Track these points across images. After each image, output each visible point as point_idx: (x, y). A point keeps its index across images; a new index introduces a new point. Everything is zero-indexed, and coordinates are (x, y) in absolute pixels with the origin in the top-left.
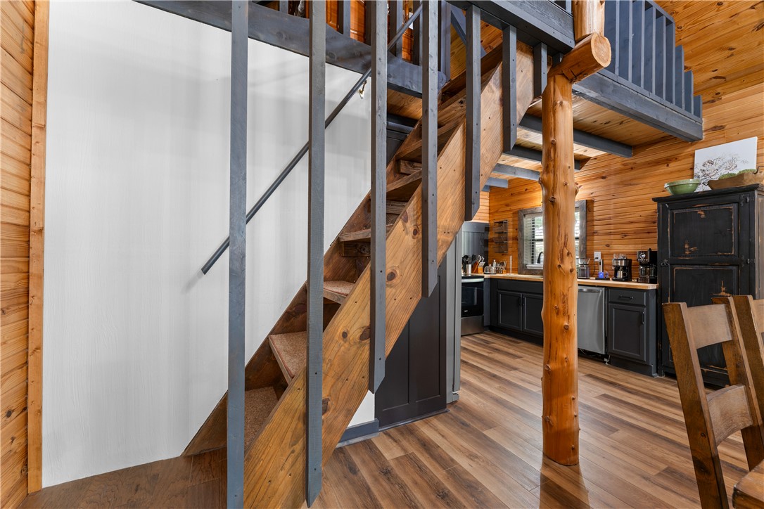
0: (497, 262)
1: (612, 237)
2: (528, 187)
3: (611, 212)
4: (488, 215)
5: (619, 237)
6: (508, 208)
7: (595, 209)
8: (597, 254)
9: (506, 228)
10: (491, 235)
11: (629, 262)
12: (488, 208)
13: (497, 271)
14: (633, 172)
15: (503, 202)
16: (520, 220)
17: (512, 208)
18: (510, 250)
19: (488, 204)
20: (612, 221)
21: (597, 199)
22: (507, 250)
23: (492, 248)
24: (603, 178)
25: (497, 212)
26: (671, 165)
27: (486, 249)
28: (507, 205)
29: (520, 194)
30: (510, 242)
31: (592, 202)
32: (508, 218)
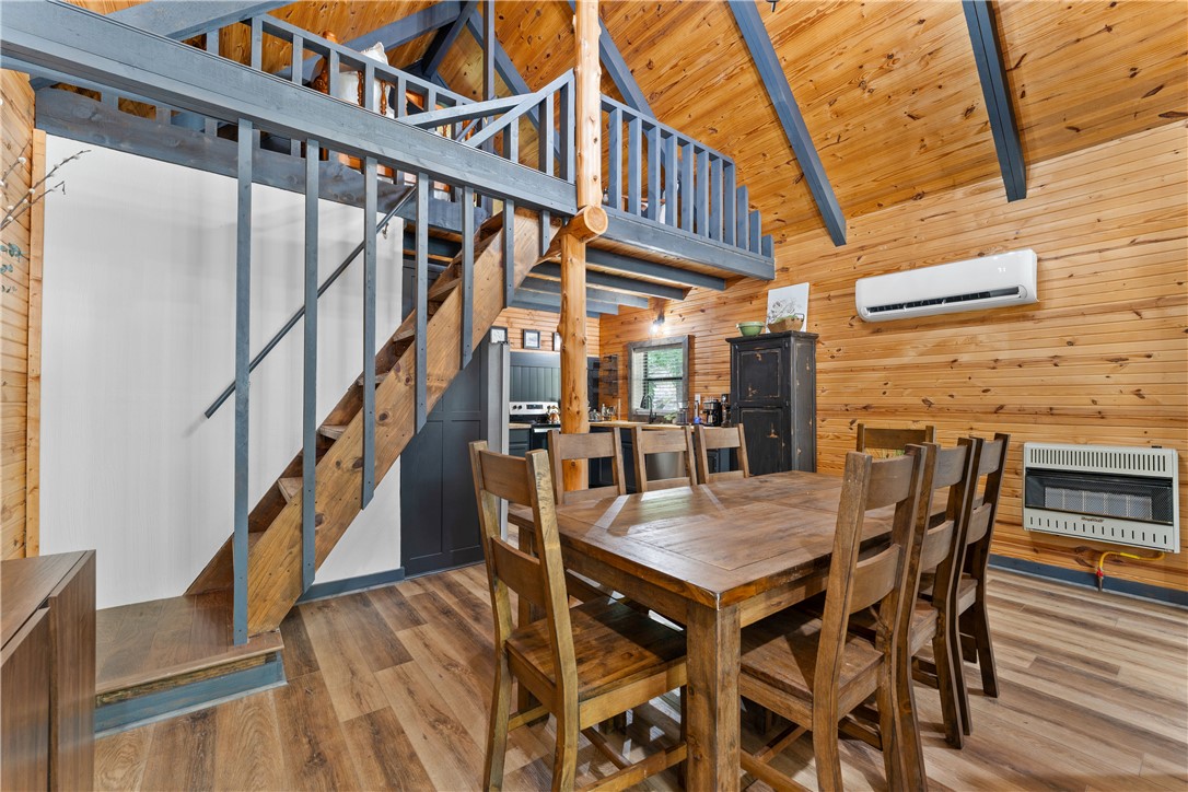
0: (607, 407)
1: (709, 377)
2: (635, 315)
3: (708, 350)
4: (598, 347)
5: (715, 377)
6: (618, 340)
7: (696, 346)
8: (698, 397)
9: (616, 365)
10: (601, 373)
11: (718, 406)
12: (598, 339)
13: (607, 418)
14: (726, 308)
15: (613, 332)
16: (630, 355)
17: (623, 340)
18: (620, 391)
19: (598, 334)
20: (709, 360)
21: (697, 335)
22: (617, 392)
23: (602, 390)
24: (703, 311)
25: (607, 344)
26: (754, 302)
27: (595, 390)
28: (617, 336)
29: (630, 323)
30: (620, 382)
31: (694, 337)
32: (617, 351)
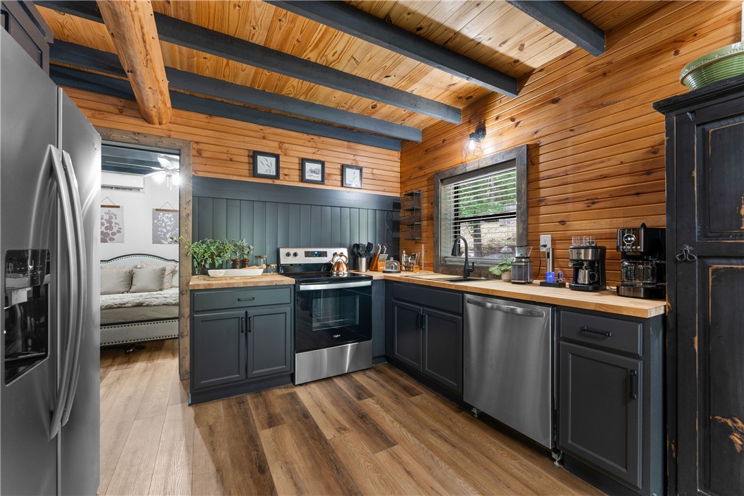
0: (409, 254)
1: (570, 206)
2: (446, 137)
3: (569, 160)
4: (399, 185)
5: (581, 205)
6: (422, 173)
7: (542, 159)
8: (545, 239)
9: (419, 204)
10: (403, 215)
11: (600, 252)
12: (399, 175)
13: (408, 268)
14: (607, 81)
15: (416, 164)
16: (436, 189)
17: (427, 171)
18: (424, 235)
19: (399, 169)
20: (570, 178)
21: (543, 141)
22: (421, 236)
23: (403, 235)
24: (555, 101)
25: (409, 179)
26: (683, 51)
27: (395, 235)
28: (421, 168)
29: (436, 148)
30: (424, 223)
31: (537, 146)
32: (421, 186)
